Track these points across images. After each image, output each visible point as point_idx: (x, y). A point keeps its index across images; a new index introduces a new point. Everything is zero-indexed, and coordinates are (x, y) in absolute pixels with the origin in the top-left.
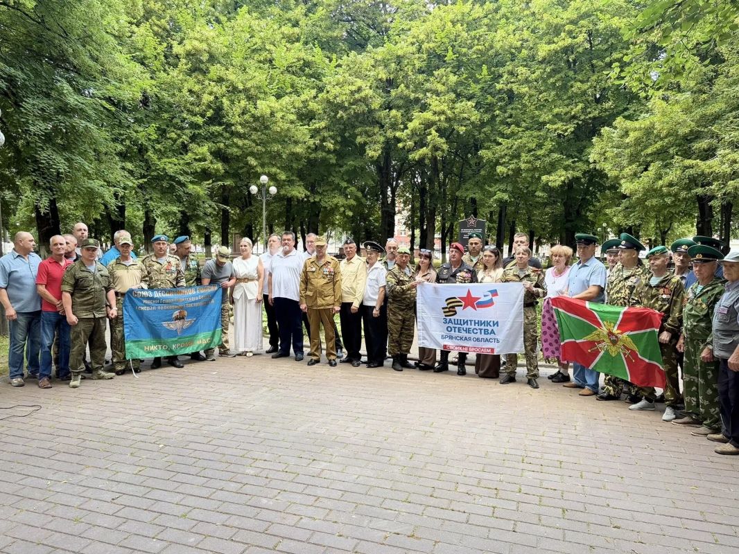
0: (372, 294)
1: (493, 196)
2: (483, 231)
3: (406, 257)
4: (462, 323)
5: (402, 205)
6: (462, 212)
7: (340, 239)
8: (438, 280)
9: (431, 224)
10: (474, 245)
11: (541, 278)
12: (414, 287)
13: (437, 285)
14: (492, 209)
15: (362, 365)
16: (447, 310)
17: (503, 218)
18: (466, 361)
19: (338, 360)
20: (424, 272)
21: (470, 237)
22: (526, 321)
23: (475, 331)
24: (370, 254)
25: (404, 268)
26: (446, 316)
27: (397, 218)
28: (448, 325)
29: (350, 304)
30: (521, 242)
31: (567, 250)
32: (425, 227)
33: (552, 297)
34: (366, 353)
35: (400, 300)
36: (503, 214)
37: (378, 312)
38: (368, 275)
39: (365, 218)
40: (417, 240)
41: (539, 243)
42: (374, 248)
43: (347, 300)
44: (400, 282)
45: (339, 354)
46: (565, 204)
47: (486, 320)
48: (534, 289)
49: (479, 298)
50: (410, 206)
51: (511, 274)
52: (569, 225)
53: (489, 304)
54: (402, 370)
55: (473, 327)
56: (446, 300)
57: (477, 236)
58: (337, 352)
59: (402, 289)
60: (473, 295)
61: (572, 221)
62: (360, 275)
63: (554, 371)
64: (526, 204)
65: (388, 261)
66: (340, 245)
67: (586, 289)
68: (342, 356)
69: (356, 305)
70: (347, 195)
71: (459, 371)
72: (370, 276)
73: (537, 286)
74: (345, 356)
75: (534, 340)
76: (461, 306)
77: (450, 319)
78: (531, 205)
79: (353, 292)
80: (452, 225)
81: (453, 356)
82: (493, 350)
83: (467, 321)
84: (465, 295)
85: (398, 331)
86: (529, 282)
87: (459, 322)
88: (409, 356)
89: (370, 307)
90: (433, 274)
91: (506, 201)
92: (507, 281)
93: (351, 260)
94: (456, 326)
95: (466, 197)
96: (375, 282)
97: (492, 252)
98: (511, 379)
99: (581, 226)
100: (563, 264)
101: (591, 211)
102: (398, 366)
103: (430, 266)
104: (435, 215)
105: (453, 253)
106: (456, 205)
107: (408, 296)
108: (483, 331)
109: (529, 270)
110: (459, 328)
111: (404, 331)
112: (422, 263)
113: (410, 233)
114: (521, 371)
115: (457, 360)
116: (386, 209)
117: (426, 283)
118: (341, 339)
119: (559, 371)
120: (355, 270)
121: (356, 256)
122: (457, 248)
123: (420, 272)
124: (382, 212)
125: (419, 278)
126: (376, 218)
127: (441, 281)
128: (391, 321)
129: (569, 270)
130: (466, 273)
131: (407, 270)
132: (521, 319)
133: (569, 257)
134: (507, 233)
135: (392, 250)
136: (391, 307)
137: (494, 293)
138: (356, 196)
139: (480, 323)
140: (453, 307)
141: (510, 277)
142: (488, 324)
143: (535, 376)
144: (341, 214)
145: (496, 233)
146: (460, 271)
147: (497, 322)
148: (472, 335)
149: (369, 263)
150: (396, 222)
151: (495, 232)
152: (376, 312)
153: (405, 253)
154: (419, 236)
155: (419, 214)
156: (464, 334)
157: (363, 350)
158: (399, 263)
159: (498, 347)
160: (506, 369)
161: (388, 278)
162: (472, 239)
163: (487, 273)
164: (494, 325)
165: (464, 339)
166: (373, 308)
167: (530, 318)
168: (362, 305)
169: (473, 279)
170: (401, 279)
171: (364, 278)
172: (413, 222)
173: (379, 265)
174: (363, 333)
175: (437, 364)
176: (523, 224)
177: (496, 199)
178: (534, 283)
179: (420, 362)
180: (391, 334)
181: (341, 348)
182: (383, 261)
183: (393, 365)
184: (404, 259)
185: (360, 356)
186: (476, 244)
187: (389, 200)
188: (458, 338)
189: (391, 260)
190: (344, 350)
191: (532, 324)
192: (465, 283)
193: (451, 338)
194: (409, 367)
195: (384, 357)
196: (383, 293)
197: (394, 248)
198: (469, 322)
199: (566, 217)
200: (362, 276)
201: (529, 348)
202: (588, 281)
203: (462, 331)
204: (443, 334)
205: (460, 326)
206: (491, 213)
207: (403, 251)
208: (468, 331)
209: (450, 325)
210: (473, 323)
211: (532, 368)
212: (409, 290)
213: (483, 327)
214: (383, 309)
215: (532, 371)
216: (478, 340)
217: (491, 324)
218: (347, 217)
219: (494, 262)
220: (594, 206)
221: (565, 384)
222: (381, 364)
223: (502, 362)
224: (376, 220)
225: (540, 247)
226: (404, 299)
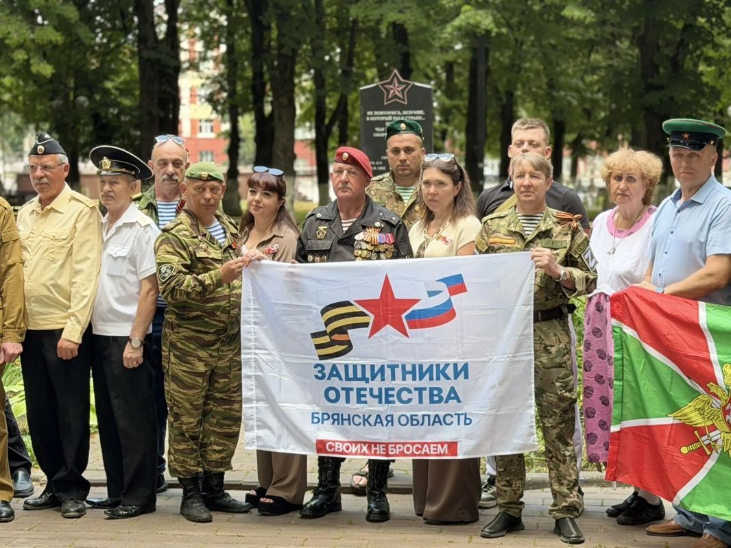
0: (119, 300)
1: (453, 19)
2: (429, 117)
3: (213, 189)
4: (368, 375)
5: (199, 46)
6: (370, 66)
7: (17, 148)
8: (302, 255)
9: (284, 100)
10: (403, 155)
11: (579, 240)
12: (234, 274)
13: (301, 268)
14: (450, 57)
15: (91, 513)
16: (326, 339)
17: (480, 82)
18: (390, 483)
19: (17, 504)
20: (263, 232)
21: (392, 131)
22: (544, 359)
23: (405, 396)
24: (111, 183)
25: (207, 224)
26: (322, 357)
27: (187, 83)
28: (326, 384)
29: (55, 334)
30: (531, 143)
31: (649, 162)
32: (268, 109)
33: (611, 292)
34: (103, 476)
35: (198, 317)
36: (481, 70)
37: (138, 354)
38: (104, 244)
39: (90, 84)
40: (248, 148)
41: (579, 151)
42: (121, 165)
43: (43, 323)
44: (196, 265)
45: (22, 484)
46: (640, 41)
47: (435, 361)
48: (562, 270)
49: (416, 301)
50: (223, 48)
51: (503, 230)
52: (652, 99)
53: (444, 314)
54: (209, 520)
55: (398, 383)
56: (323, 312)
57: (411, 127)
58: (15, 478)
59: (201, 283)
60: (399, 293)
61: (660, 88)
62: (82, 246)
63: (621, 494)
64: (541, 45)
65: (159, 202)
66: (20, 166)
67: (699, 267)
68: (32, 490)
69: (72, 335)
70: (34, 16)
71: (370, 512)
72: (113, 249)
73: (569, 261)
74: (39, 490)
75: (565, 411)
76: (366, 325)
77: (334, 367)
78: (554, 47)
79: (61, 298)
80: (343, 104)
81: (353, 472)
82: (453, 446)
83: (382, 369)
84: (376, 294)
85: (195, 407)
86: (548, 251)
87: (358, 374)
88: (228, 477)
89: (115, 339)
90: (288, 237)
91: (488, 32)
92: (491, 250)
93: (53, 205)
94: (348, 384)
95: (379, 22)
96: (127, 266)
97: (444, 171)
98: (511, 524)
99: (685, 101)
100: (637, 201)
101: (709, 61)
102: (198, 509)
103: (280, 214)
104: (293, 74)
105: (344, 176)
106: (352, 44)
107: (223, 303)
108: (426, 394)
109: (550, 218)
110: (359, 390)
111: (212, 405)
112: (257, 208)
113: (226, 127)
114: (537, 500)
115: (363, 481)
116: (152, 55)
117: (267, 261)
118: (27, 440)
119: (635, 494)
120: (65, 231)
121: (67, 190)
122: (352, 161)
123: (254, 232)
124: (143, 64)
125: (249, 249)
126: (126, 82)
127: (310, 258)
128: (176, 379)
129: (654, 215)
130: (381, 230)
131: (216, 229)
132: (528, 356)
133: (652, 183)
134: (492, 125)
135: (170, 168)
136: (173, 337)
137: (456, 285)
138: (58, 16)
139: (418, 372)
140: (342, 330)
141: (501, 238)
142: (442, 372)
143: (574, 510)
144: (16, 73)
145: (464, 125)
146: (364, 227)
147: (466, 366)
148: (398, 410)
149: (109, 211)
150: (184, 95)
151: (460, 119)
152: (132, 355)
153: (211, 178)
154: (252, 136)
155: (249, 73)
156: (373, 407)
157: (95, 468)
158: (194, 209)
159: (468, 437)
160: (497, 495)
161: (160, 252)
162: (395, 137)
163: (433, 230)
164: (456, 375)
165: (372, 420)
166: (122, 342)
167: (553, 350)
168: (88, 334)
169: (401, 249)
170: (200, 254)
171: (93, 255)
172: (232, 94)
173: (134, 213)
174: (93, 420)
175: (308, 497)
176: (535, 97)
177: (459, 28)
178: (562, 252)
179: (261, 492)
180: (177, 417)
181: (27, 467)
182: (144, 203)
183: (184, 505)
184: (208, 195)
185: (86, 486)
186: (408, 150)
187: (162, 29)
188: (357, 420)
189: (167, 198)
190: (38, 472)
191: (560, 366)
192: (379, 258)
193: (338, 419)
194: (230, 508)
195: (158, 485)
196: (151, 298)
197: (176, 163)
198: (388, 372)
199: (644, 77)
200: (88, 252)
201: (555, 432)
202: (703, 245)
203: (368, 398)
204: (317, 409)
205: (362, 384)
206: (449, 67)
207: (205, 174)
208: (385, 396)
209: (335, 382)
210: (398, 371)
211: (565, 490)
212: (219, 284)
213: (426, 383)
214: (152, 344)
215: (565, 496)
216: (412, 420)
217: (450, 372)
218: (37, 79)
219: (451, 198)
220: (716, 46)
221: (652, 528)
222: (148, 507)
223: (484, 478)
224: (124, 91)
225: (581, 164)
226: (211, 313)
